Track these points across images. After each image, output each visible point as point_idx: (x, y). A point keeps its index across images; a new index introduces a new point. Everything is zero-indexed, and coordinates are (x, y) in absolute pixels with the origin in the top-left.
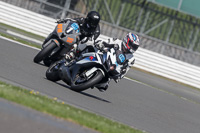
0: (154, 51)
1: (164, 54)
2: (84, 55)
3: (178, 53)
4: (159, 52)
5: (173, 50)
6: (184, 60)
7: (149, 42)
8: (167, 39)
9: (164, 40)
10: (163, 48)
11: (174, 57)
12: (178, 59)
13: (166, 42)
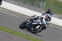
0: (24, 7)
1: (27, 8)
2: (34, 21)
3: (31, 8)
4: (26, 8)
5: (30, 7)
6: (33, 10)
7: (22, 5)
8: (28, 4)
9: (27, 4)
10: (27, 7)
11: (30, 9)
12: (32, 10)
13: (28, 5)
